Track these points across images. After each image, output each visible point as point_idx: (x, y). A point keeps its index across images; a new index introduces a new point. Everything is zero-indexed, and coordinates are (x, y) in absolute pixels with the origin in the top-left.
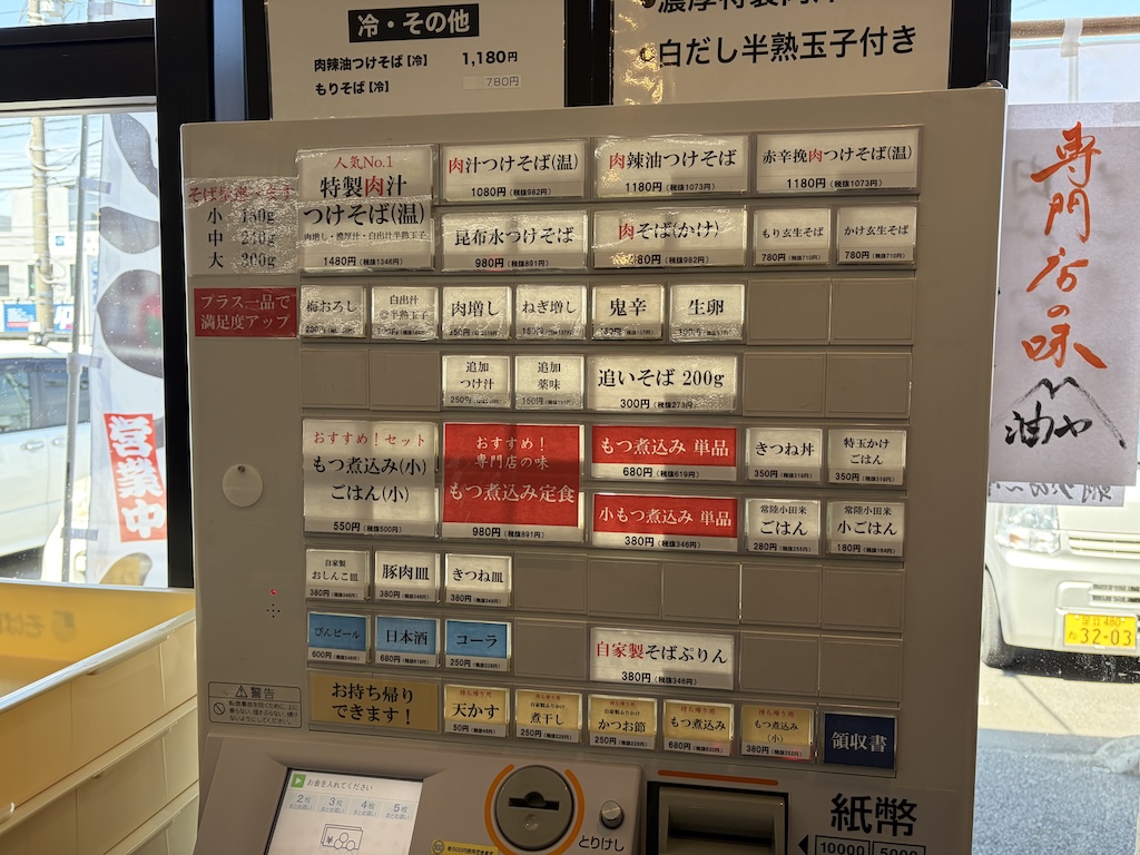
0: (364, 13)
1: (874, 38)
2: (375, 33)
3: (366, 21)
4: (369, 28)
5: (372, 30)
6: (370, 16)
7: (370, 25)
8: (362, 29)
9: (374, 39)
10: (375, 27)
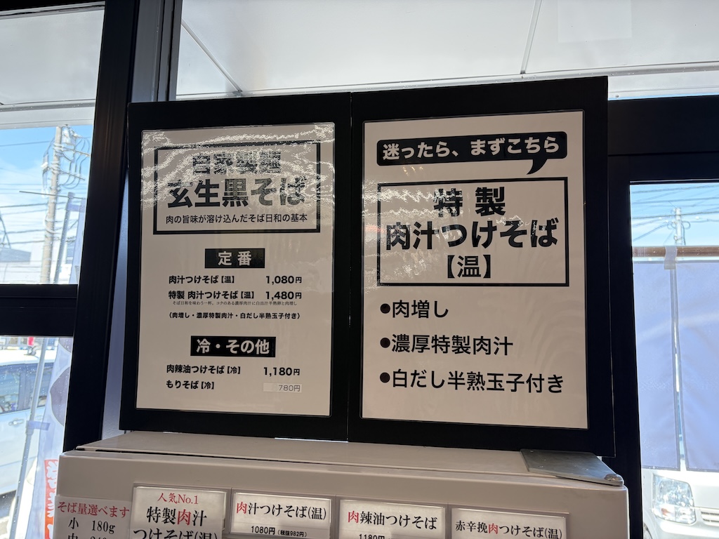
0: (201, 338)
1: (536, 381)
2: (208, 351)
3: (202, 343)
4: (204, 347)
5: (206, 349)
6: (205, 340)
7: (205, 345)
8: (199, 348)
9: (206, 354)
10: (208, 347)
